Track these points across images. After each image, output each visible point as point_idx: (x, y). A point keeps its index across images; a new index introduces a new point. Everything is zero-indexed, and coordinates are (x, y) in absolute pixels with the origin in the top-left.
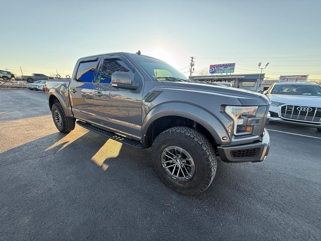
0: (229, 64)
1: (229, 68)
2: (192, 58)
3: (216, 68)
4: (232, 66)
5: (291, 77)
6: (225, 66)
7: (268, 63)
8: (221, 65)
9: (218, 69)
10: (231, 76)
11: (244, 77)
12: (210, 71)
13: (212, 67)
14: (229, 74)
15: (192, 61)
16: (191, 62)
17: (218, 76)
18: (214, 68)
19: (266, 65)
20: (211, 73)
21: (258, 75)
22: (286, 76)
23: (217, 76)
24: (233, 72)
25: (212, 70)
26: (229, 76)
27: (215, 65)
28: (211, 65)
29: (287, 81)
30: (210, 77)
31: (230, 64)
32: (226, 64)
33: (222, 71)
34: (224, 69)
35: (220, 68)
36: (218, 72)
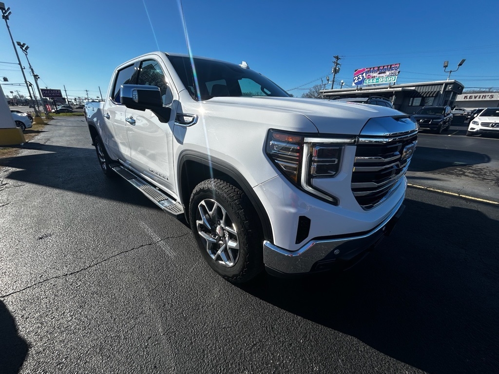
0: (388, 66)
1: (388, 73)
2: (337, 58)
3: (364, 74)
4: (393, 69)
7: (463, 61)
9: (369, 75)
10: (390, 88)
13: (358, 73)
16: (334, 65)
18: (361, 76)
19: (460, 65)
21: (440, 85)
24: (395, 80)
25: (359, 78)
26: (387, 88)
27: (364, 70)
28: (356, 71)
30: (355, 92)
32: (384, 67)
33: (375, 80)
34: (378, 76)
35: (371, 74)
36: (368, 82)
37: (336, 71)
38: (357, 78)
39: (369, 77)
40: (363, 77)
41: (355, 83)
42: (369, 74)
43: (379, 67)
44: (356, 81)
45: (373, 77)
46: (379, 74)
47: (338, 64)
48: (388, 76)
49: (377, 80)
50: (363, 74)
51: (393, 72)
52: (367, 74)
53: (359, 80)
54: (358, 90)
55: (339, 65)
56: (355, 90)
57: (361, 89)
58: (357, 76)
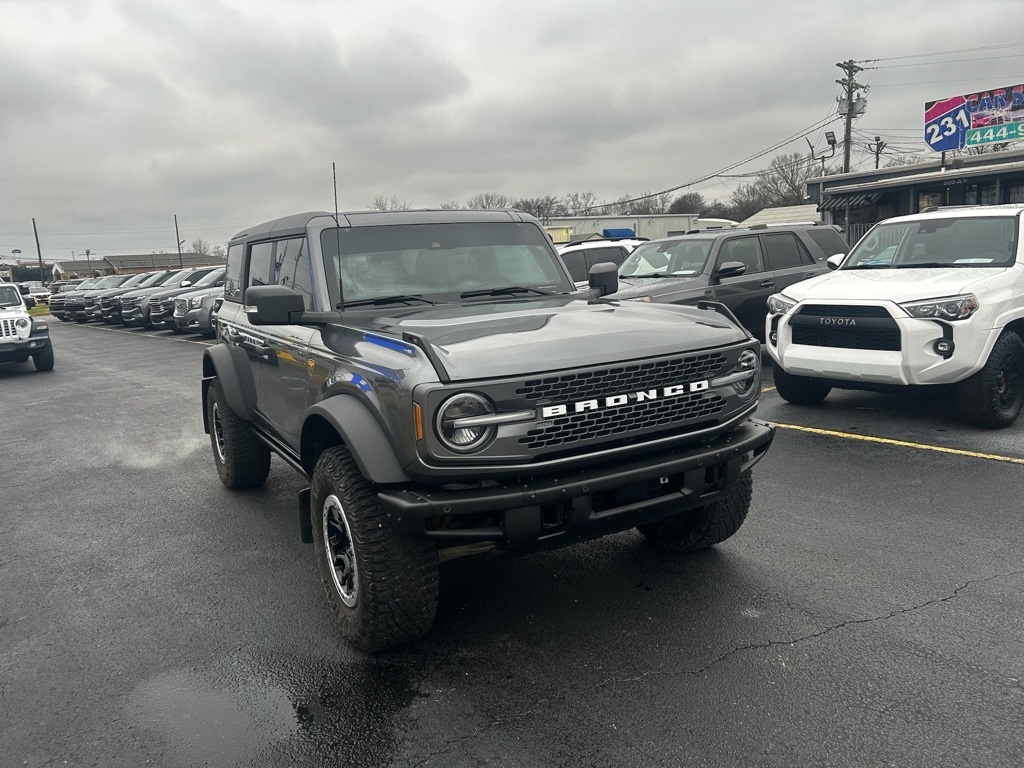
2: (850, 67)
3: (962, 115)
8: (991, 93)
9: (978, 117)
12: (928, 137)
13: (935, 111)
15: (851, 87)
16: (841, 91)
17: (969, 165)
18: (949, 119)
20: (936, 147)
25: (944, 129)
27: (957, 100)
28: (928, 106)
30: (937, 173)
33: (1004, 129)
34: (1013, 115)
35: (986, 112)
36: (979, 139)
37: (851, 110)
38: (936, 128)
39: (978, 122)
40: (958, 123)
41: (932, 146)
42: (978, 113)
43: (1012, 88)
44: (934, 140)
45: (994, 122)
46: (1014, 109)
47: (858, 86)
49: (1008, 131)
50: (956, 113)
52: (972, 114)
53: (947, 133)
54: (948, 167)
55: (860, 91)
56: (938, 169)
57: (958, 164)
58: (938, 122)
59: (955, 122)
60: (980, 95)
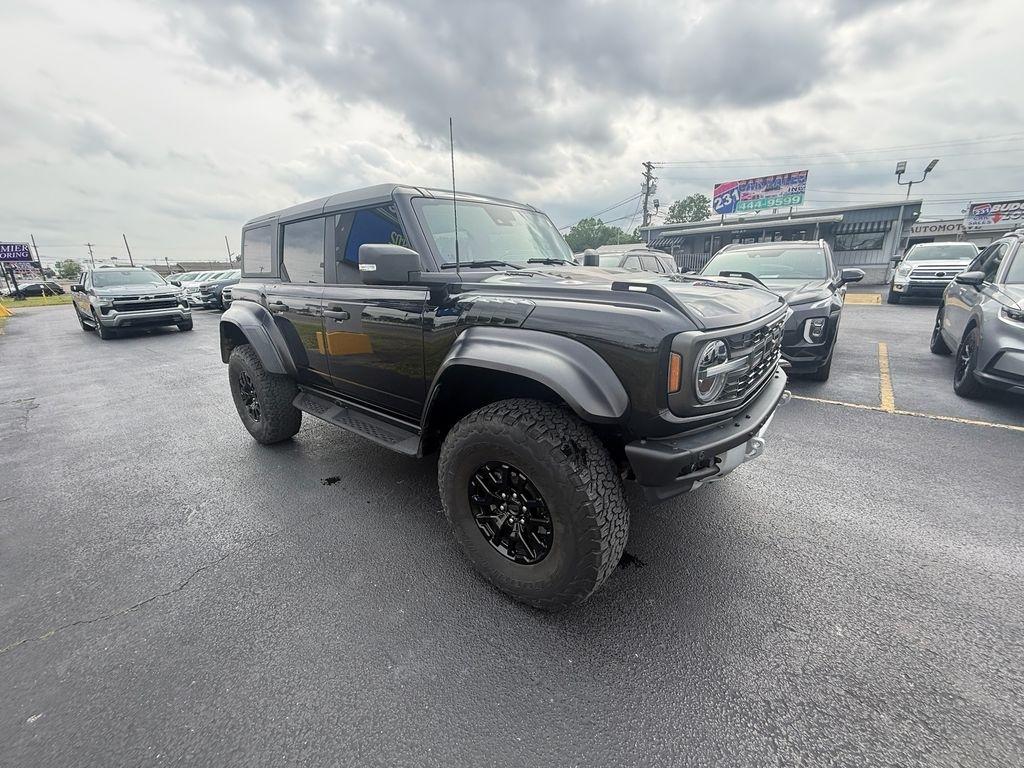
0: (783, 175)
1: (785, 189)
2: (649, 166)
3: (736, 193)
4: (795, 181)
5: (1011, 207)
6: (771, 183)
7: (935, 162)
8: (754, 180)
9: (745, 195)
10: (793, 217)
11: (841, 217)
12: (715, 205)
13: (720, 189)
14: (785, 211)
15: (649, 177)
16: (644, 179)
17: (747, 222)
18: (728, 195)
19: (929, 170)
20: (719, 211)
21: (895, 208)
22: (993, 204)
23: (742, 221)
24: (800, 202)
25: (724, 201)
26: (787, 218)
27: (733, 184)
28: (717, 186)
29: (996, 221)
31: (790, 175)
32: (775, 177)
33: (760, 203)
34: (765, 194)
35: (750, 191)
36: (744, 207)
37: (648, 191)
39: (745, 197)
40: (733, 198)
41: (717, 211)
42: (745, 192)
43: (766, 177)
44: (718, 207)
45: (754, 198)
46: (767, 190)
47: (652, 178)
48: (786, 195)
49: (763, 203)
50: (733, 191)
51: (794, 186)
52: (741, 193)
53: (726, 204)
54: (725, 224)
55: (653, 181)
56: (719, 224)
58: (721, 196)
59: (731, 197)
60: (748, 181)
